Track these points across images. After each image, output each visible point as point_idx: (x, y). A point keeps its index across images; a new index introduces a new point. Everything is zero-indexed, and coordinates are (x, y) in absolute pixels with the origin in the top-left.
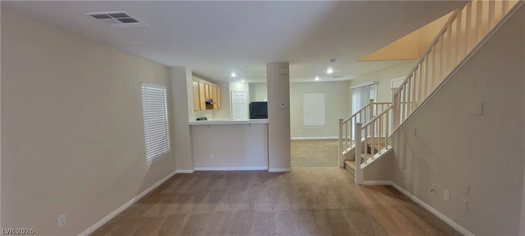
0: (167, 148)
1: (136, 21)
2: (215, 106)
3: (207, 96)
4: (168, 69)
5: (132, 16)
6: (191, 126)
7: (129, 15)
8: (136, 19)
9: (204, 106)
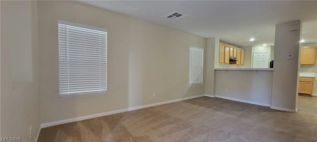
0: (201, 81)
1: (181, 15)
2: (238, 62)
3: (231, 55)
4: (206, 39)
5: (179, 13)
6: (215, 70)
7: (178, 13)
8: (182, 14)
9: (227, 61)
